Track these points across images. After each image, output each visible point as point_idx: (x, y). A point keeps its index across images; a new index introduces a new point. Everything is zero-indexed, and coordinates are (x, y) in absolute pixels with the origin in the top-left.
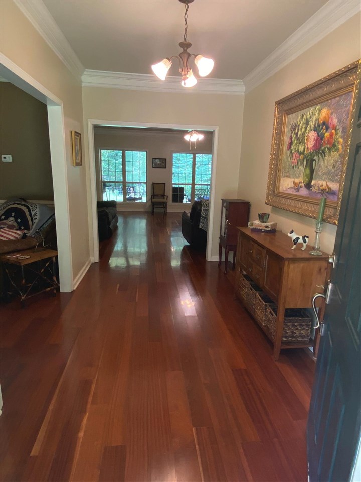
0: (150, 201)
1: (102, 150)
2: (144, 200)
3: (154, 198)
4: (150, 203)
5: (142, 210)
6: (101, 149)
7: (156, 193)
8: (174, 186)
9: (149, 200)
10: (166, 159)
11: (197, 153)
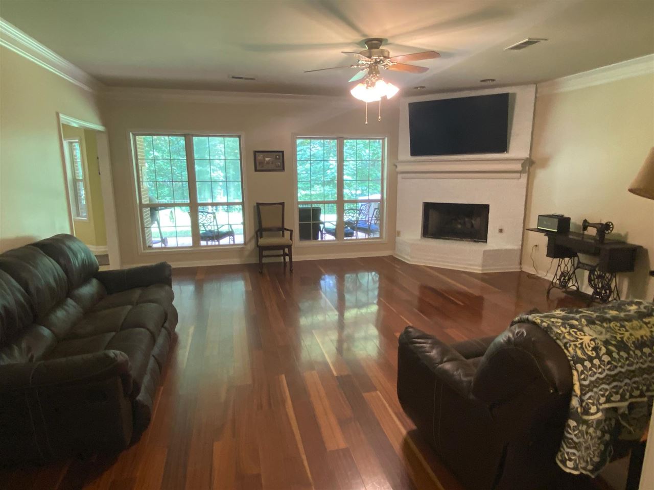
0: (253, 243)
1: (137, 138)
2: (239, 239)
3: (261, 237)
4: (251, 246)
5: (235, 261)
6: (135, 135)
7: (265, 225)
8: (300, 206)
9: (250, 240)
10: (283, 152)
11: (347, 139)
